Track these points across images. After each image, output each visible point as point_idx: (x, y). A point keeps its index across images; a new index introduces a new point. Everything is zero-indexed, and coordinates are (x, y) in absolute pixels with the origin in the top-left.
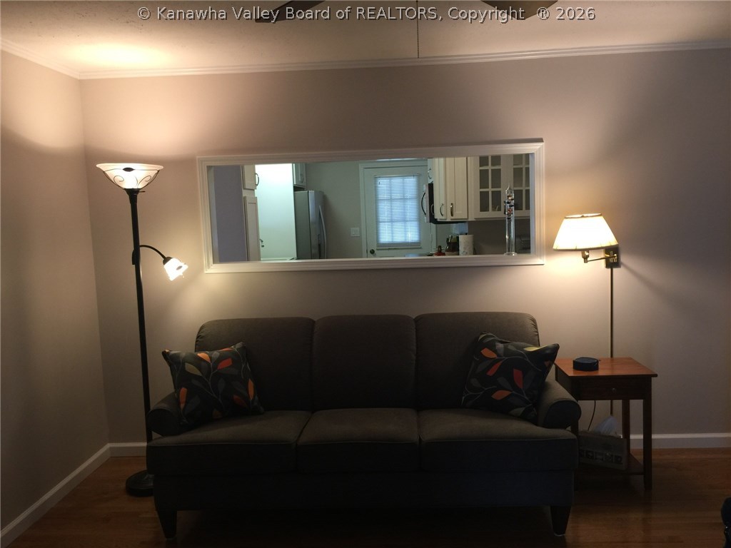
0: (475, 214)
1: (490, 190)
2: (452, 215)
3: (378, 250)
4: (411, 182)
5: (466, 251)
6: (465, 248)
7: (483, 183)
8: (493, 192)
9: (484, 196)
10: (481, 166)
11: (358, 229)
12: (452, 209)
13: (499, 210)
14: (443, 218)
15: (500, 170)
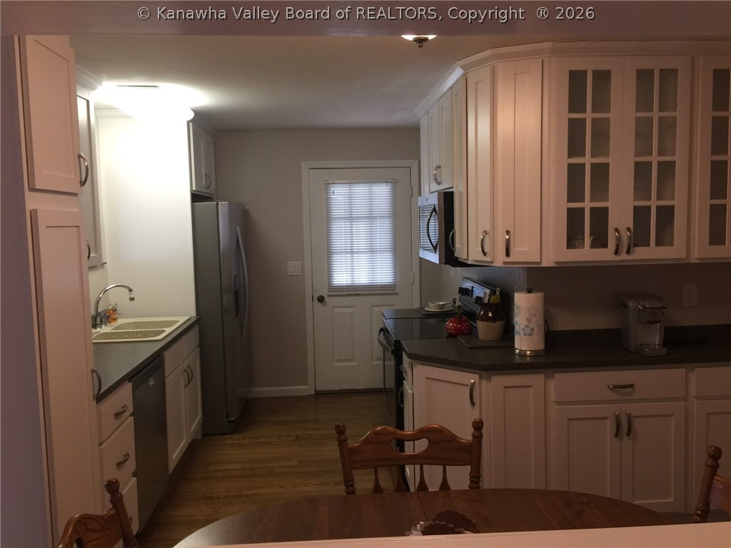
0: (554, 253)
1: (587, 205)
2: (508, 254)
3: (329, 296)
4: (382, 192)
5: (531, 326)
6: (529, 320)
7: (574, 191)
8: (592, 209)
9: (574, 218)
10: (570, 156)
11: (299, 263)
12: (508, 242)
13: (605, 245)
14: (488, 259)
15: (607, 165)
